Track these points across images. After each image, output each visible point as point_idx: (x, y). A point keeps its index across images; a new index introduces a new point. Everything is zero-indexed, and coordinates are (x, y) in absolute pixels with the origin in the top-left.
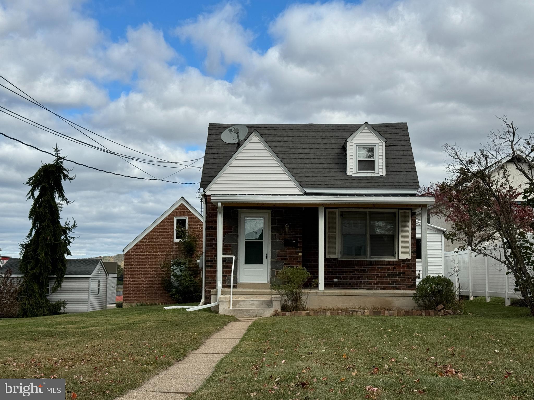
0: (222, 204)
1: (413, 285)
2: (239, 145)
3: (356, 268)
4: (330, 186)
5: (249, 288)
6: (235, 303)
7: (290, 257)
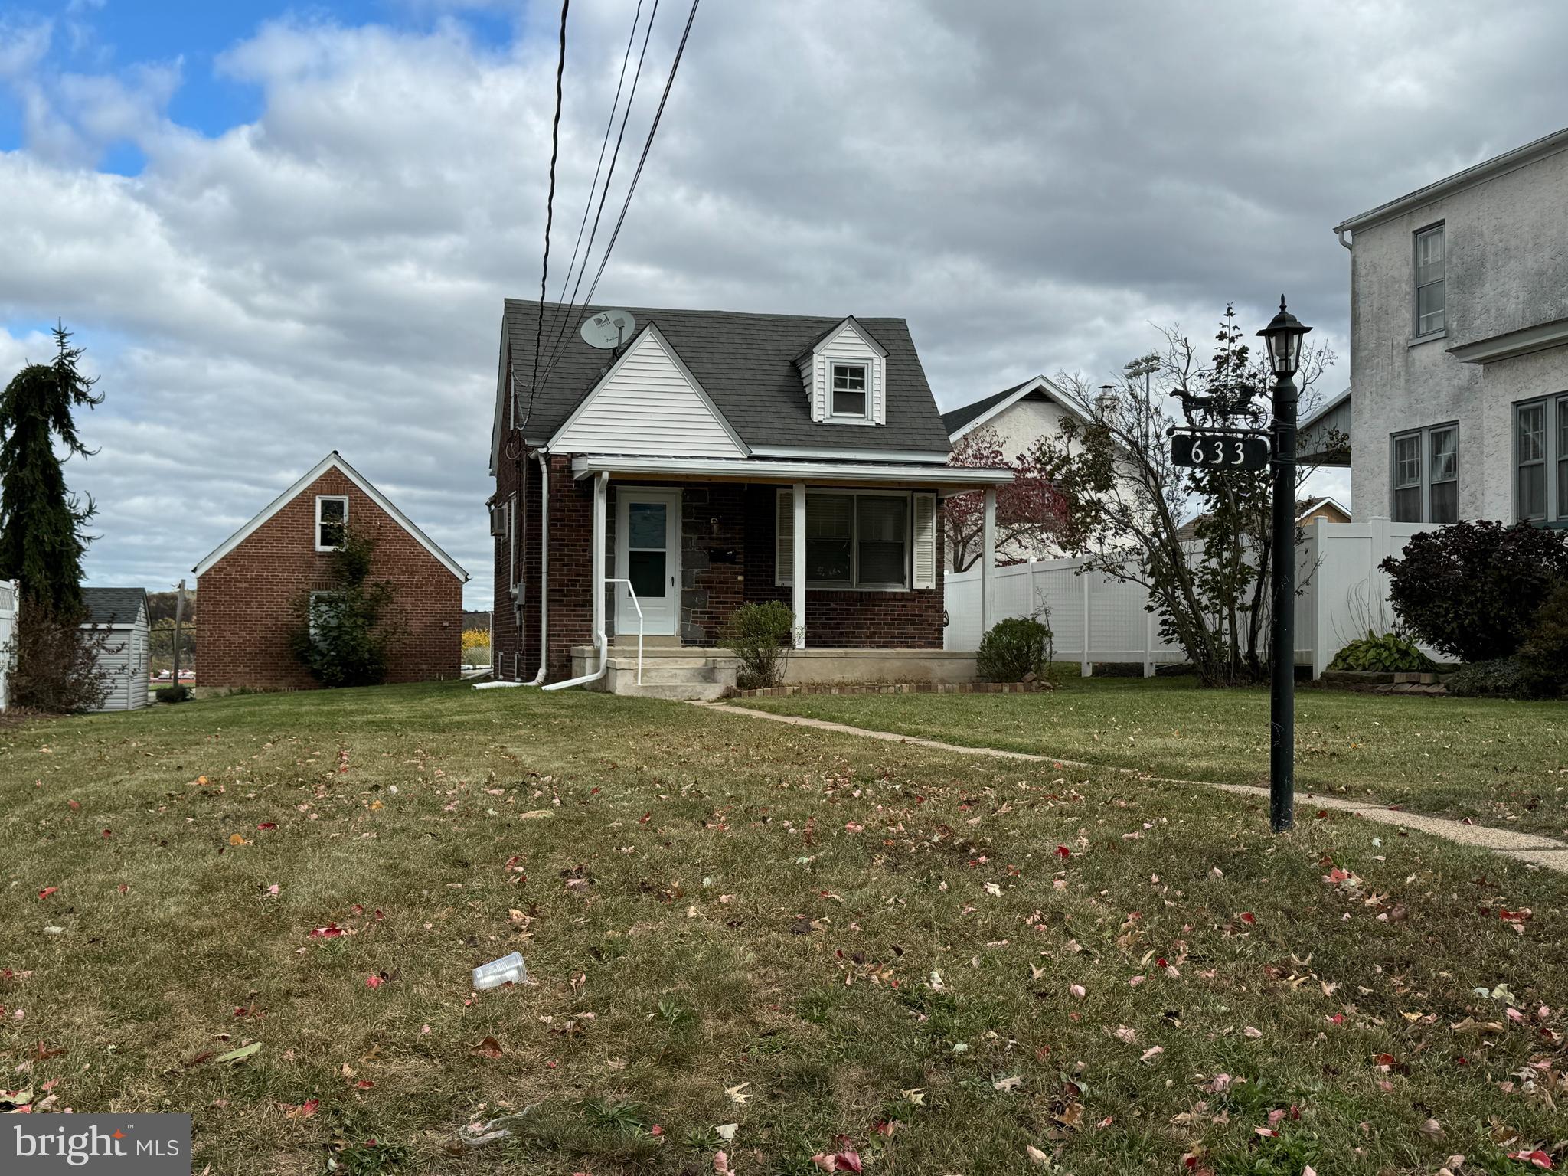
0: (610, 474)
2: (617, 354)
3: (833, 605)
4: (784, 442)
6: (643, 674)
7: (721, 582)
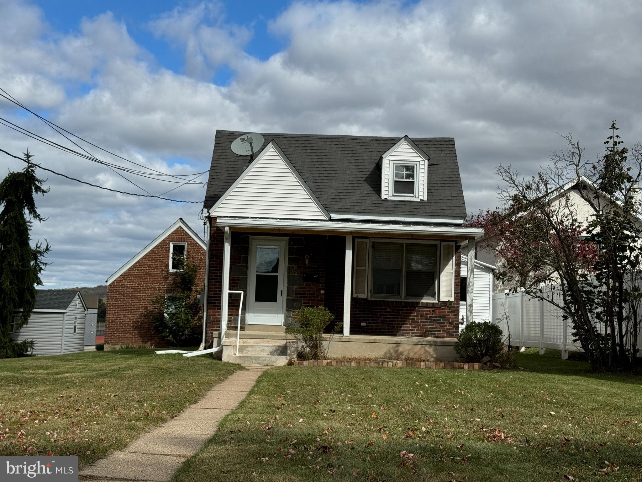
0: (230, 228)
1: (454, 332)
2: (252, 158)
3: (388, 310)
4: (360, 211)
5: (260, 330)
6: (242, 349)
7: (310, 294)
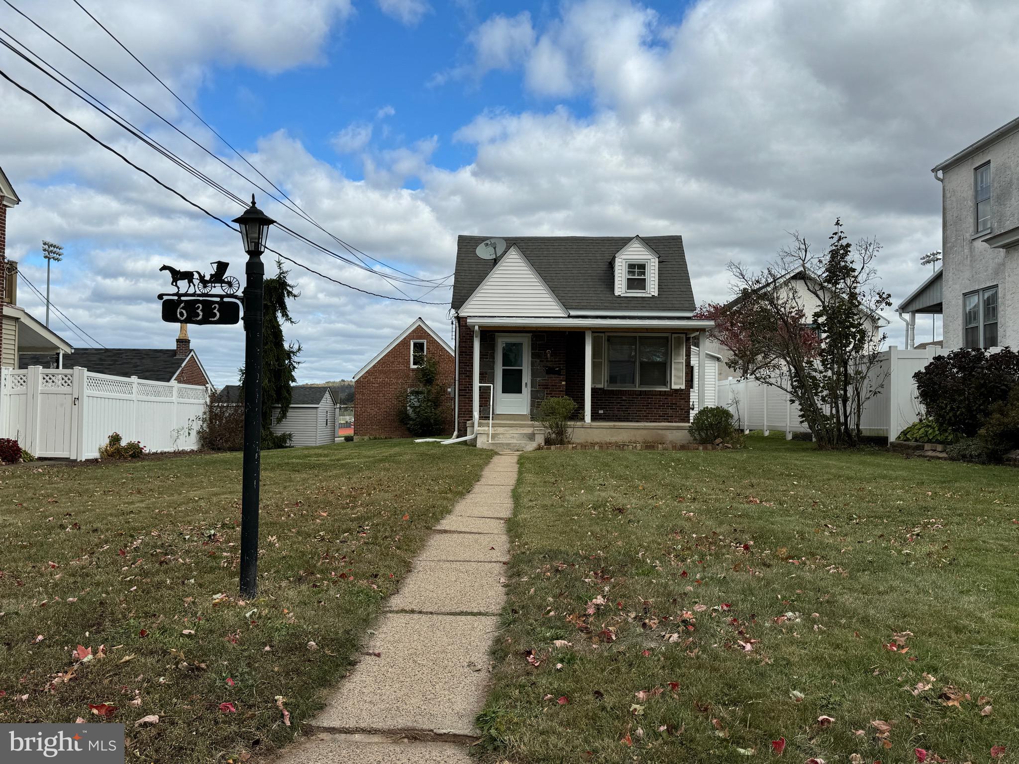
0: (479, 327)
1: (686, 417)
2: (495, 261)
3: (624, 398)
5: (507, 420)
6: (494, 436)
7: (552, 385)
